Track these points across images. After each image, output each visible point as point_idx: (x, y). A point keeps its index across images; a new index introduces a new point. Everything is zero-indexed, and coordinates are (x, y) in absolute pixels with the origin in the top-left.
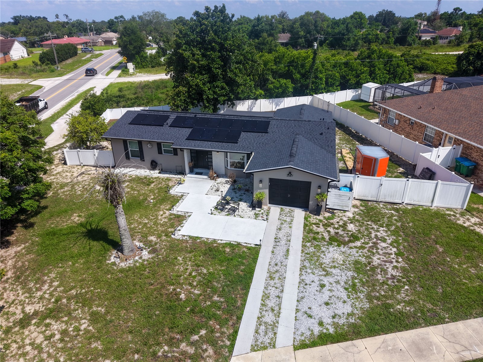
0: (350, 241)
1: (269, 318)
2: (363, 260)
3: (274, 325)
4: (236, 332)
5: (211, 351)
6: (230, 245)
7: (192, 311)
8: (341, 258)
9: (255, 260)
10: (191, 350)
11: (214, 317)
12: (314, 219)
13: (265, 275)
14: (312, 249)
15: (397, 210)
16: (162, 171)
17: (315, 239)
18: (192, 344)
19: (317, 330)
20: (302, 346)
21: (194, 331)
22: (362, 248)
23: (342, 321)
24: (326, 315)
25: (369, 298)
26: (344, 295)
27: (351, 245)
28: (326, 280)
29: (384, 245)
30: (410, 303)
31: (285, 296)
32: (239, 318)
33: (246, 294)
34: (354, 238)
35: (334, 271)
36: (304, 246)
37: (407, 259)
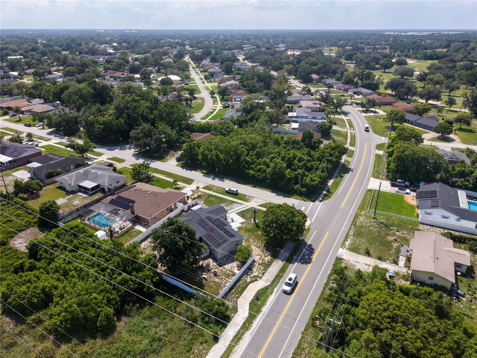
3: (244, 207)
4: (249, 208)
19: (241, 205)
24: (238, 205)
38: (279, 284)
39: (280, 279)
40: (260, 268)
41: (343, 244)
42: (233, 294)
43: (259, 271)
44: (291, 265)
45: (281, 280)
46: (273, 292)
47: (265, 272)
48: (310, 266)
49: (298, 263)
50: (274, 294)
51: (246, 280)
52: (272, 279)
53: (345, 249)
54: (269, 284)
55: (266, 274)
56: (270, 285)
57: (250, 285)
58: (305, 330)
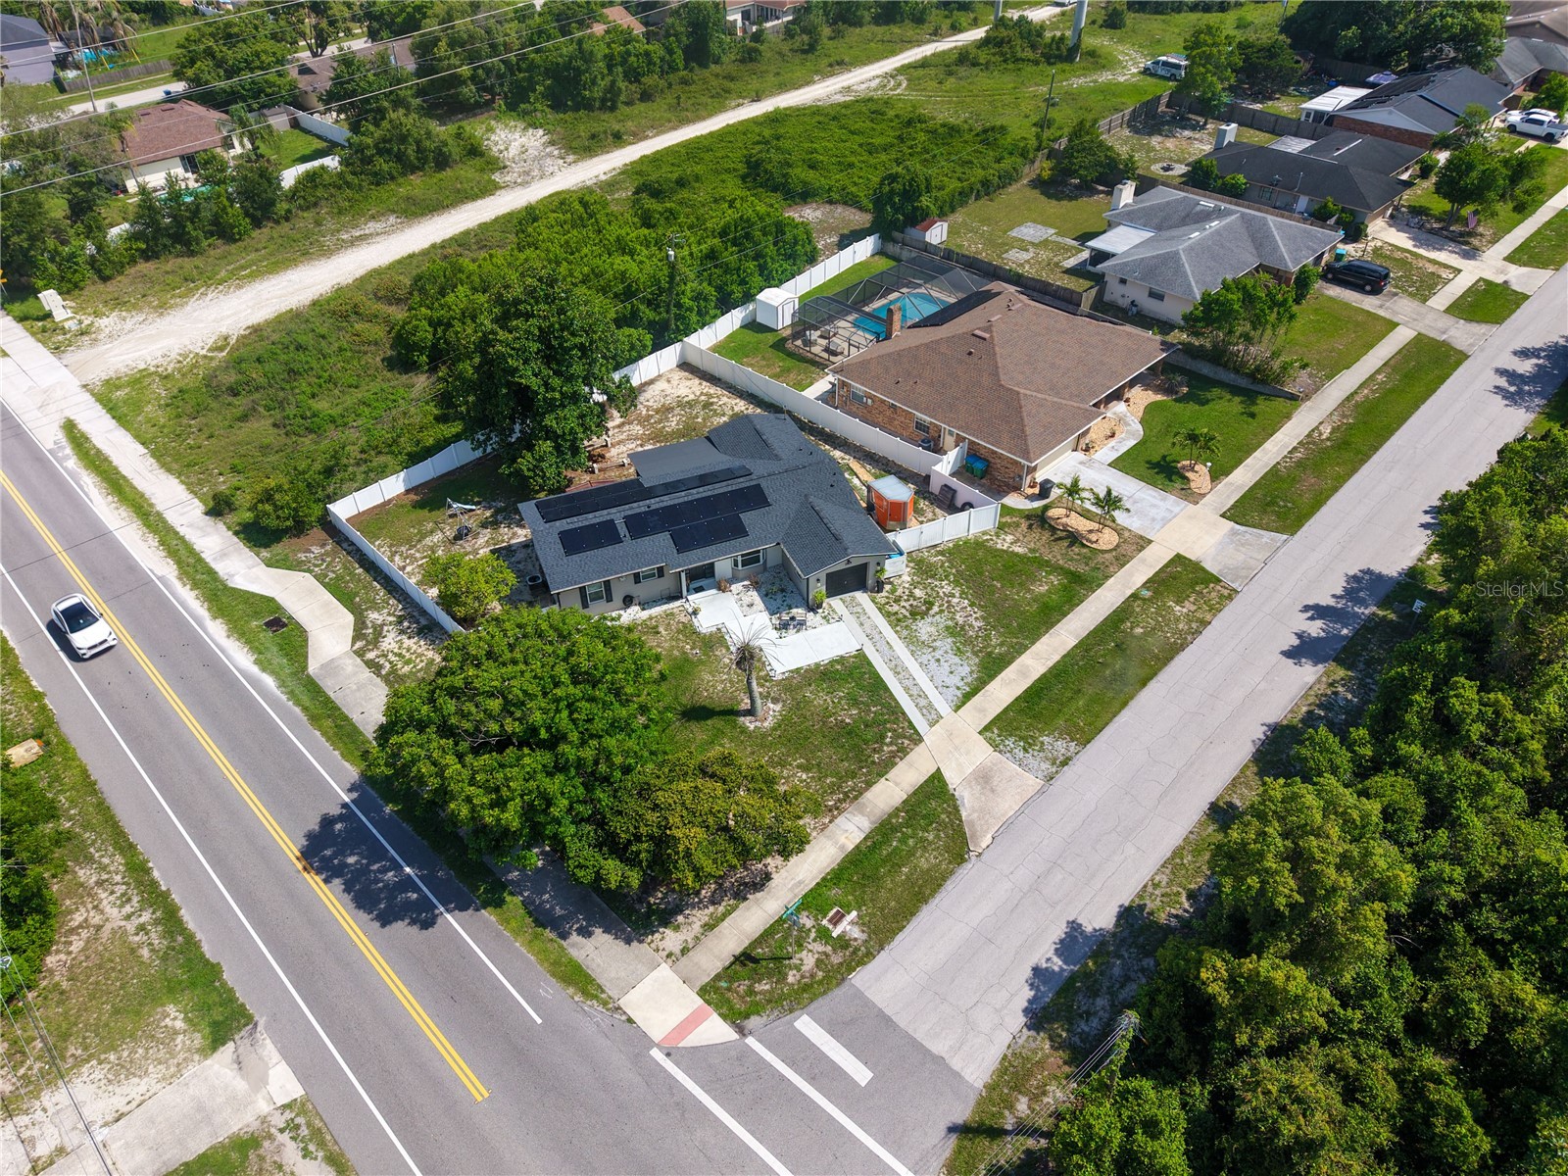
0: (929, 609)
1: (923, 702)
2: (950, 623)
3: (930, 705)
4: (910, 722)
5: (906, 742)
6: (833, 662)
7: (866, 726)
8: (933, 629)
9: (869, 664)
10: (894, 748)
11: (886, 722)
12: (881, 597)
13: (891, 673)
14: (905, 633)
15: (941, 553)
16: (644, 606)
17: (899, 620)
18: (891, 744)
19: (959, 693)
20: (957, 708)
21: (883, 737)
22: (941, 611)
23: (969, 680)
24: (955, 680)
25: (975, 654)
26: (957, 660)
27: (932, 612)
28: (937, 654)
29: (955, 600)
30: (1002, 644)
31: (918, 681)
32: (904, 713)
33: (891, 694)
34: (929, 604)
35: (938, 644)
36: (896, 632)
37: (980, 607)
38: (284, 697)
39: (305, 709)
40: (407, 663)
41: (317, 1135)
42: (345, 568)
43: (400, 655)
44: (352, 772)
45: (297, 710)
46: (264, 670)
47: (379, 675)
48: (290, 848)
49: (345, 806)
50: (255, 670)
51: (377, 608)
52: (330, 687)
53: (279, 1120)
54: (313, 668)
55: (366, 674)
56: (305, 668)
57: (350, 618)
58: (43, 708)
